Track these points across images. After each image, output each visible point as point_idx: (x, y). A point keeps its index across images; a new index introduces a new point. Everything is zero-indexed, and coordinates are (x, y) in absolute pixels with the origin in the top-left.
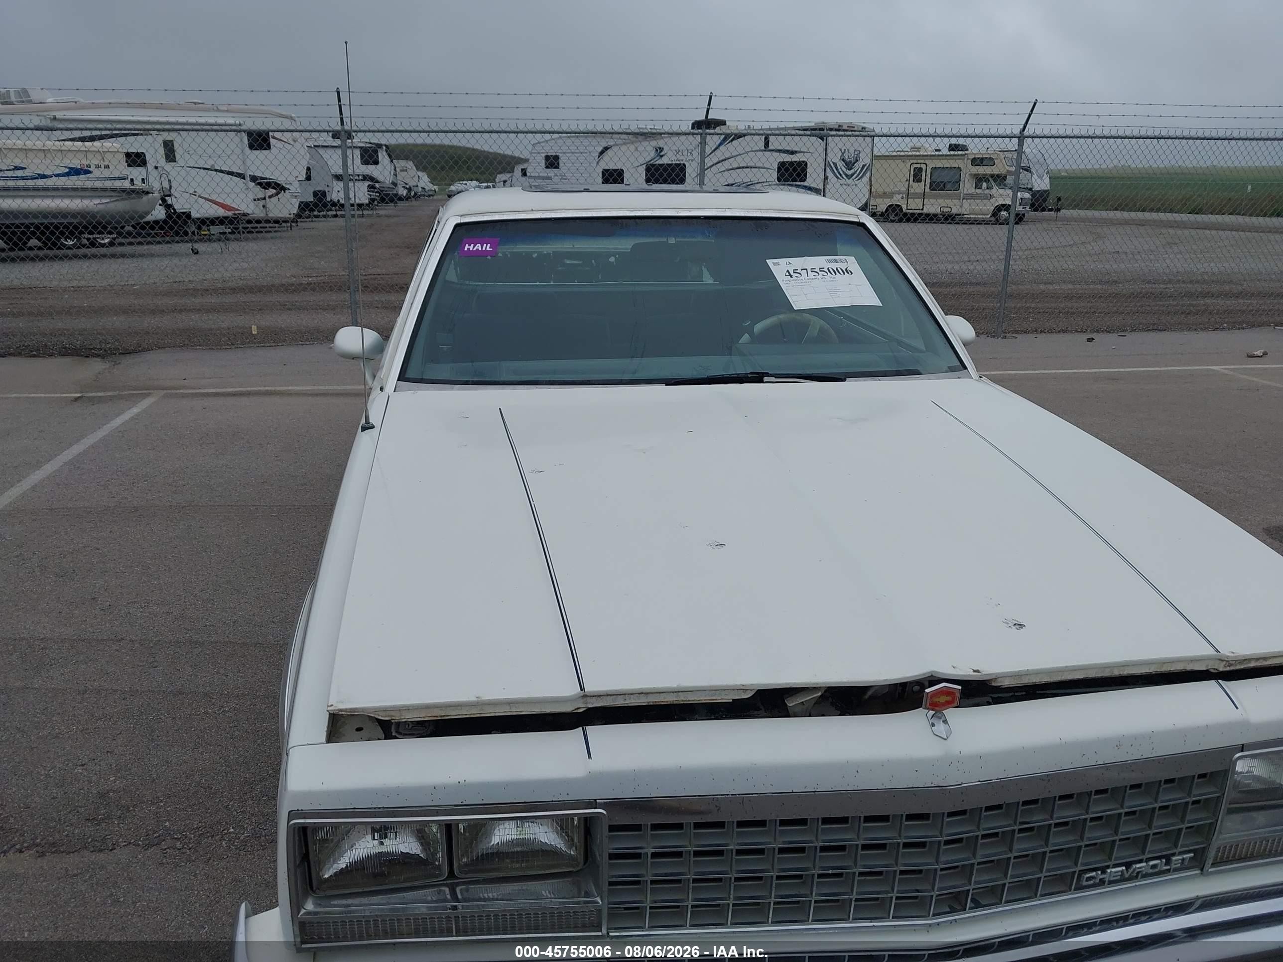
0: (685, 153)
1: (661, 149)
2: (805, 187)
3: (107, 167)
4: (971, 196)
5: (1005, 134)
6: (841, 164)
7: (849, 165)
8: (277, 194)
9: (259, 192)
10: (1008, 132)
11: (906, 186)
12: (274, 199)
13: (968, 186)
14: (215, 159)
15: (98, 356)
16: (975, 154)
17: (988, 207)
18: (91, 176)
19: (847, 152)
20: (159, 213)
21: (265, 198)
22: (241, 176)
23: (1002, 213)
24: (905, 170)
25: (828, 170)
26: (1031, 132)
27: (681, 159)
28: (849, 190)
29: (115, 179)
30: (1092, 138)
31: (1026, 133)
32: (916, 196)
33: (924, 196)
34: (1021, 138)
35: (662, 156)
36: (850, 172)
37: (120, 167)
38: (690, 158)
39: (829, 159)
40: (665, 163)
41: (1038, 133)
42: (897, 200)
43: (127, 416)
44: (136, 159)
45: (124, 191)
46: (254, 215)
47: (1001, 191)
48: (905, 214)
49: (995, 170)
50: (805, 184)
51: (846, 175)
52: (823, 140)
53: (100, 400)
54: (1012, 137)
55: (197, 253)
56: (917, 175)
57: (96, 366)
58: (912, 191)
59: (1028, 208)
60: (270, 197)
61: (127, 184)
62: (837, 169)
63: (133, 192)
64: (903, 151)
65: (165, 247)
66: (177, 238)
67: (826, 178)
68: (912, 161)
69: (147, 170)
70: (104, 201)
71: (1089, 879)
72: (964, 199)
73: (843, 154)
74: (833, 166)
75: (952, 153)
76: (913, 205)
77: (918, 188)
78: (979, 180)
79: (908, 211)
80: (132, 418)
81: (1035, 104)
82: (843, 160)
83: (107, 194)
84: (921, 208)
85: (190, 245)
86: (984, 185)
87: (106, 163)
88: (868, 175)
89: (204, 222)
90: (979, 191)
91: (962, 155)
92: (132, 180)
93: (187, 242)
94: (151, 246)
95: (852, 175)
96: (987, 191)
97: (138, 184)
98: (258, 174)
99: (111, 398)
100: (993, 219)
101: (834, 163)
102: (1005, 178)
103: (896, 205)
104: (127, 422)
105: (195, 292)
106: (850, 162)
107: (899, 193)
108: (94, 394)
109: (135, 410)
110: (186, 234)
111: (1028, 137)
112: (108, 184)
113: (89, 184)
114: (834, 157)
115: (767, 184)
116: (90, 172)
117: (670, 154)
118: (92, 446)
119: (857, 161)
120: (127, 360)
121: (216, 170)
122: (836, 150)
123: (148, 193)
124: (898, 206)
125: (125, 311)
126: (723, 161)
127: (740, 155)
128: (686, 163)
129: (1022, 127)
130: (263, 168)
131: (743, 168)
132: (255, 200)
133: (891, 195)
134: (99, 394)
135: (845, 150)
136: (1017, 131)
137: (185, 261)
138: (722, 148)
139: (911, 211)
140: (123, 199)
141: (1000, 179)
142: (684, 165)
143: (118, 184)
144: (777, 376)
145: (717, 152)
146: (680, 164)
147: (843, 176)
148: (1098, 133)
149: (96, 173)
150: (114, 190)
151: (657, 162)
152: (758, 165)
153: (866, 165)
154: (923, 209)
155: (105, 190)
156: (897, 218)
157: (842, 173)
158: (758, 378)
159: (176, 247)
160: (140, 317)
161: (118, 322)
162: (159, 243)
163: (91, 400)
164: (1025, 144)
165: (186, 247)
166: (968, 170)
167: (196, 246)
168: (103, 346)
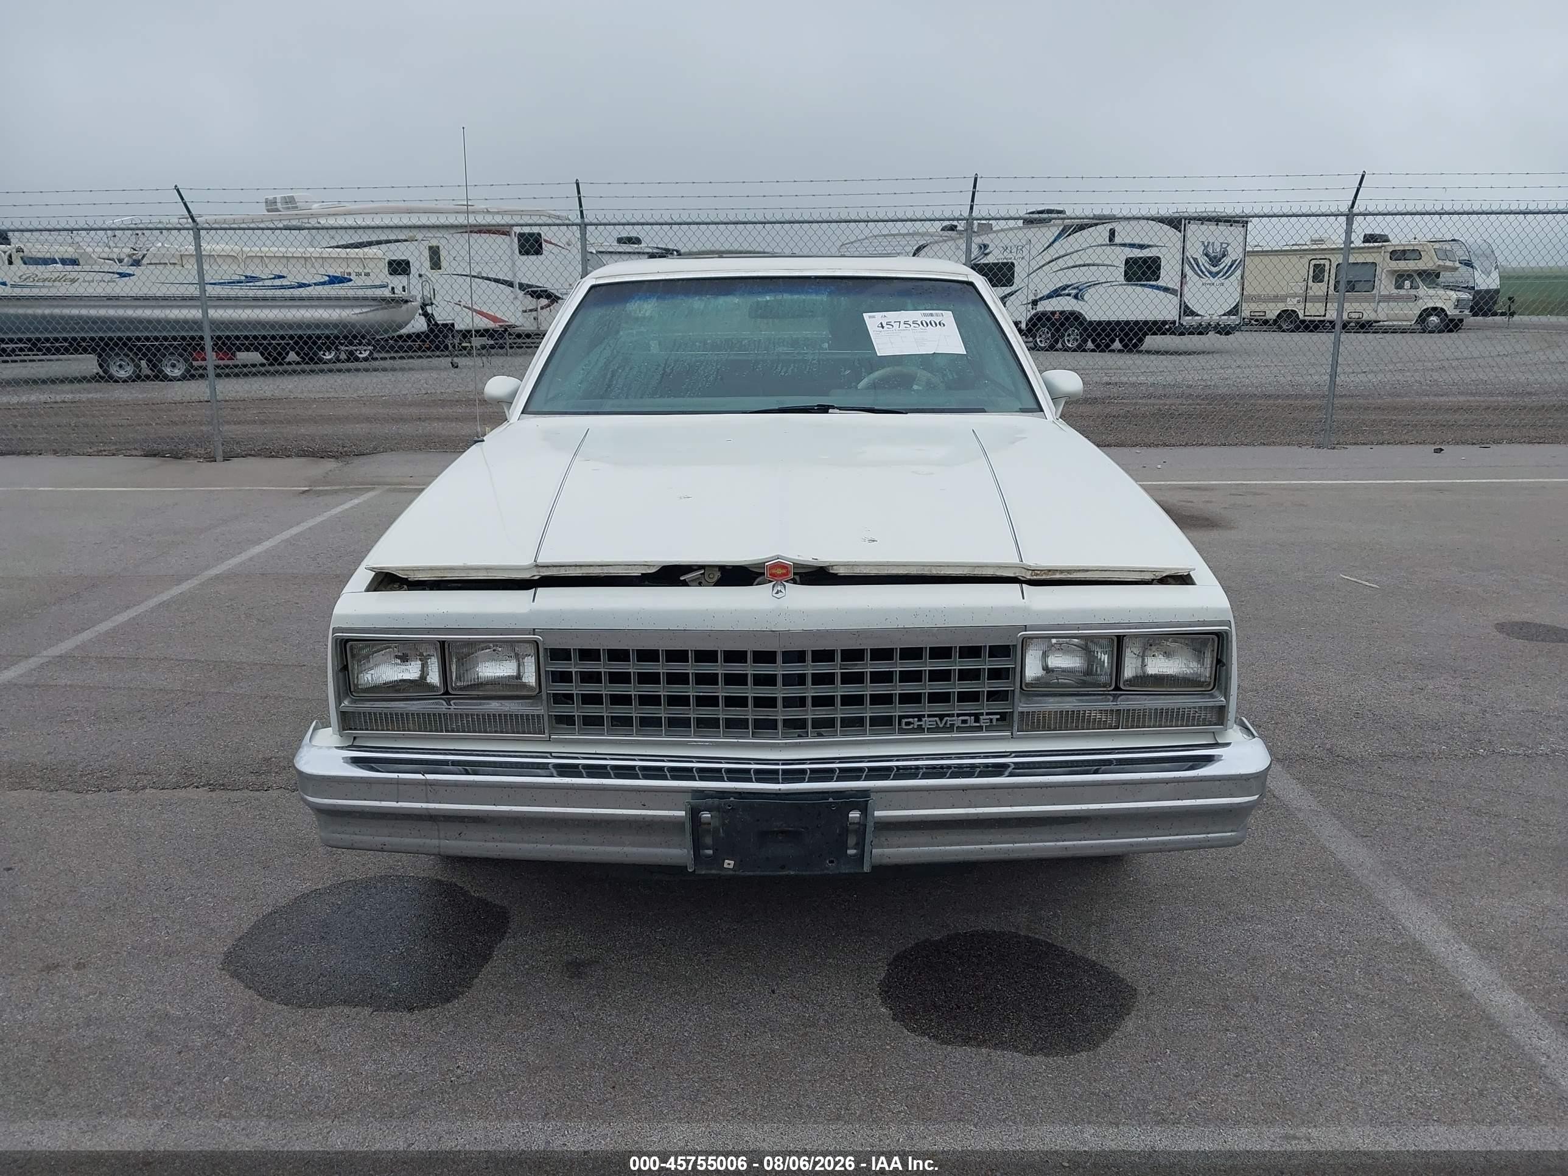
0: (1014, 250)
1: (986, 246)
2: (1158, 288)
3: (367, 274)
4: (1388, 298)
5: (1329, 212)
6: (1203, 260)
7: (1215, 261)
8: (549, 306)
9: (530, 302)
10: (1334, 210)
11: (1304, 288)
12: (546, 312)
13: (1385, 285)
14: (482, 266)
15: (333, 457)
16: (1395, 246)
17: (1413, 311)
18: (350, 284)
19: (1210, 246)
20: (419, 324)
21: (536, 310)
22: (510, 284)
23: (1432, 318)
24: (1302, 268)
25: (1187, 267)
26: (1362, 209)
27: (1008, 257)
28: (1213, 289)
29: (376, 287)
30: (1440, 214)
31: (1355, 210)
32: (1316, 299)
33: (1327, 299)
34: (1350, 216)
35: (986, 254)
36: (1214, 270)
37: (382, 275)
38: (1019, 255)
39: (1188, 254)
40: (991, 261)
41: (1371, 209)
42: (1291, 304)
43: (347, 506)
44: (399, 267)
45: (384, 299)
46: (522, 328)
47: (1431, 292)
48: (1303, 322)
49: (1420, 265)
50: (1160, 283)
51: (1210, 273)
52: (1180, 231)
53: (326, 492)
54: (1338, 215)
55: (457, 367)
56: (1318, 274)
57: (330, 465)
58: (1311, 293)
59: (1467, 312)
60: (542, 308)
61: (386, 293)
62: (1198, 265)
63: (393, 300)
64: (1296, 245)
65: (425, 362)
66: (438, 353)
67: (1183, 276)
68: (1310, 257)
69: (409, 280)
70: (364, 310)
71: (908, 724)
72: (1379, 302)
73: (1206, 247)
74: (1193, 262)
75: (1367, 245)
76: (1314, 311)
77: (1318, 289)
78: (1400, 278)
79: (1306, 318)
80: (352, 508)
81: (1363, 176)
82: (1207, 255)
83: (367, 303)
84: (1323, 314)
85: (450, 359)
86: (1407, 284)
87: (367, 271)
88: (1239, 273)
89: (466, 334)
90: (1402, 292)
91: (1378, 247)
92: (393, 288)
93: (447, 356)
94: (411, 361)
95: (1218, 273)
96: (1413, 292)
97: (399, 291)
98: (525, 281)
99: (336, 492)
100: (1419, 326)
101: (1193, 258)
102: (1438, 276)
103: (1292, 311)
104: (346, 510)
105: (443, 403)
106: (1215, 257)
107: (1295, 296)
108: (321, 488)
109: (356, 501)
110: (446, 347)
111: (1358, 215)
112: (369, 293)
113: (351, 293)
114: (1195, 251)
115: (1109, 284)
116: (351, 280)
117: (996, 252)
118: (310, 528)
119: (1224, 255)
120: (357, 461)
121: (483, 278)
122: (1198, 245)
123: (406, 302)
124: (1294, 312)
125: (368, 419)
126: (1056, 259)
127: (1077, 251)
128: (1014, 261)
129: (1350, 203)
130: (529, 275)
131: (1080, 266)
132: (525, 311)
133: (1283, 299)
134: (326, 488)
135: (1209, 243)
136: (1344, 208)
137: (444, 374)
138: (1057, 243)
139: (1309, 318)
140: (382, 309)
141: (1430, 277)
142: (1013, 264)
143: (379, 292)
144: (840, 409)
145: (1051, 249)
146: (1008, 263)
147: (1207, 273)
148: (1447, 208)
149: (358, 281)
150: (374, 299)
151: (982, 261)
152: (1098, 262)
153: (1236, 260)
154: (1325, 316)
155: (365, 299)
156: (1292, 326)
157: (1204, 270)
158: (824, 409)
159: (435, 361)
160: (382, 424)
161: (361, 429)
162: (420, 357)
163: (319, 493)
164: (1355, 222)
165: (445, 362)
166: (1386, 265)
167: (456, 360)
168: (340, 449)
